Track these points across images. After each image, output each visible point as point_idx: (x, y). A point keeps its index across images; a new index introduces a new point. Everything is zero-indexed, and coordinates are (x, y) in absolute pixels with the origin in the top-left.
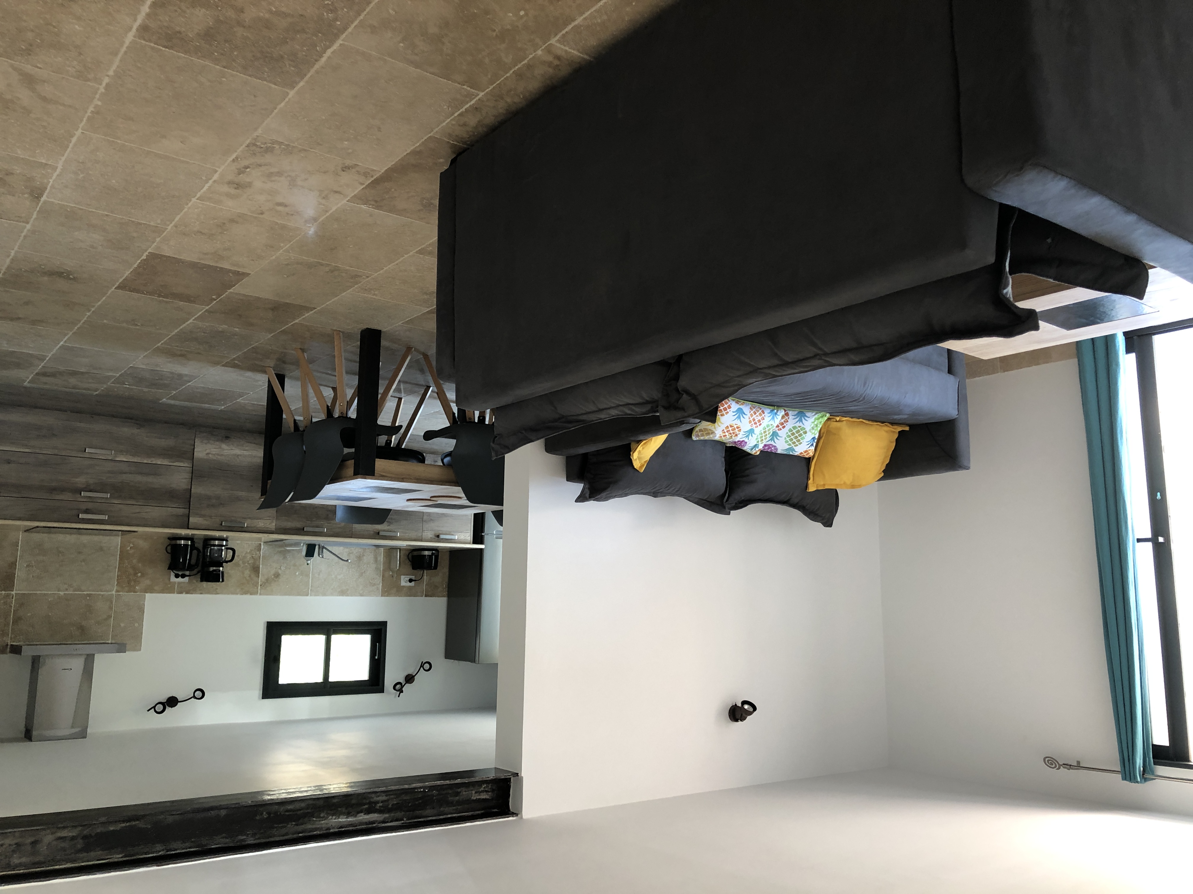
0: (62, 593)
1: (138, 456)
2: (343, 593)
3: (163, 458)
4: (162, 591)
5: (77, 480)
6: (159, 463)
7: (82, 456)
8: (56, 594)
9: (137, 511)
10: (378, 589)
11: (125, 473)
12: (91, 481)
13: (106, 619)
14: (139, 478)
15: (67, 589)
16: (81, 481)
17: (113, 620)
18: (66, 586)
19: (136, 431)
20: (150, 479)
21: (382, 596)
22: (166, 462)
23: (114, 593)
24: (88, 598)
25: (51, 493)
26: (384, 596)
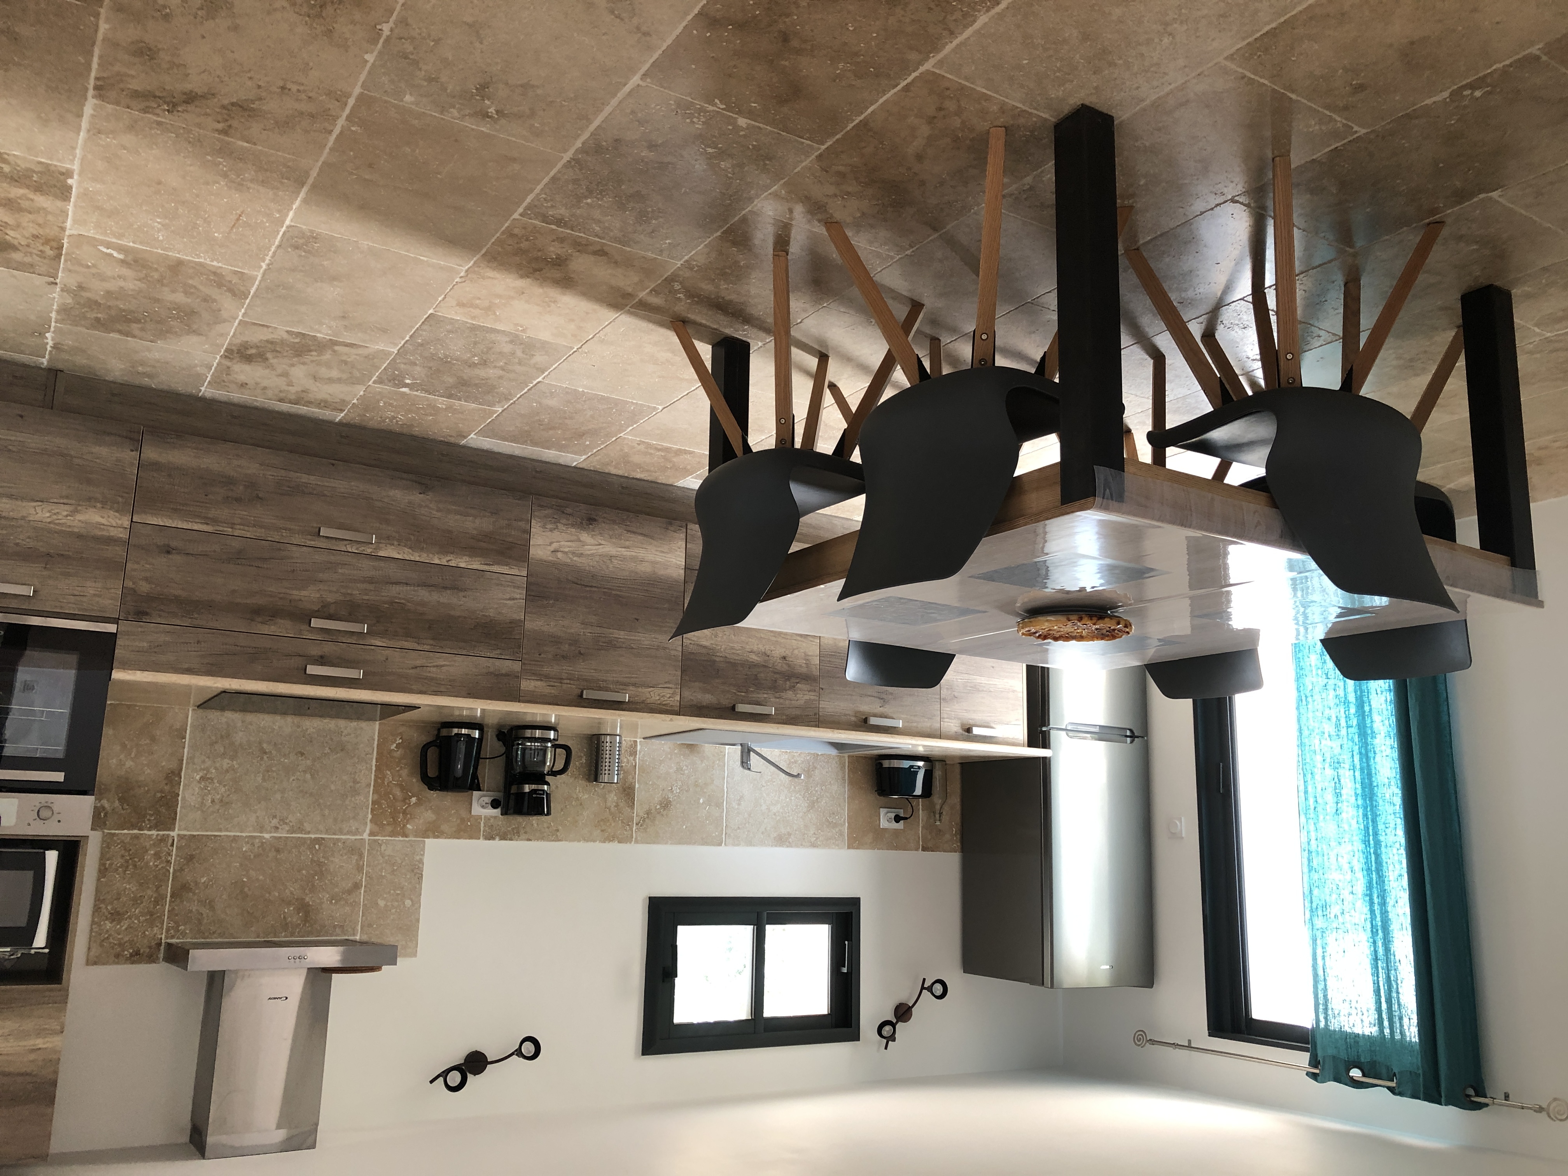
0: (267, 836)
1: (422, 549)
2: (782, 840)
3: (470, 556)
4: (457, 834)
5: (304, 593)
6: (462, 565)
7: (312, 543)
8: (255, 837)
9: (418, 663)
10: (841, 834)
11: (396, 583)
12: (330, 598)
13: (349, 892)
14: (423, 594)
15: (277, 828)
16: (309, 595)
17: (365, 892)
18: (275, 822)
19: (417, 497)
20: (445, 598)
21: (849, 848)
22: (476, 564)
23: (366, 836)
24: (317, 846)
25: (252, 620)
26: (853, 848)
